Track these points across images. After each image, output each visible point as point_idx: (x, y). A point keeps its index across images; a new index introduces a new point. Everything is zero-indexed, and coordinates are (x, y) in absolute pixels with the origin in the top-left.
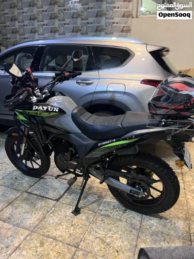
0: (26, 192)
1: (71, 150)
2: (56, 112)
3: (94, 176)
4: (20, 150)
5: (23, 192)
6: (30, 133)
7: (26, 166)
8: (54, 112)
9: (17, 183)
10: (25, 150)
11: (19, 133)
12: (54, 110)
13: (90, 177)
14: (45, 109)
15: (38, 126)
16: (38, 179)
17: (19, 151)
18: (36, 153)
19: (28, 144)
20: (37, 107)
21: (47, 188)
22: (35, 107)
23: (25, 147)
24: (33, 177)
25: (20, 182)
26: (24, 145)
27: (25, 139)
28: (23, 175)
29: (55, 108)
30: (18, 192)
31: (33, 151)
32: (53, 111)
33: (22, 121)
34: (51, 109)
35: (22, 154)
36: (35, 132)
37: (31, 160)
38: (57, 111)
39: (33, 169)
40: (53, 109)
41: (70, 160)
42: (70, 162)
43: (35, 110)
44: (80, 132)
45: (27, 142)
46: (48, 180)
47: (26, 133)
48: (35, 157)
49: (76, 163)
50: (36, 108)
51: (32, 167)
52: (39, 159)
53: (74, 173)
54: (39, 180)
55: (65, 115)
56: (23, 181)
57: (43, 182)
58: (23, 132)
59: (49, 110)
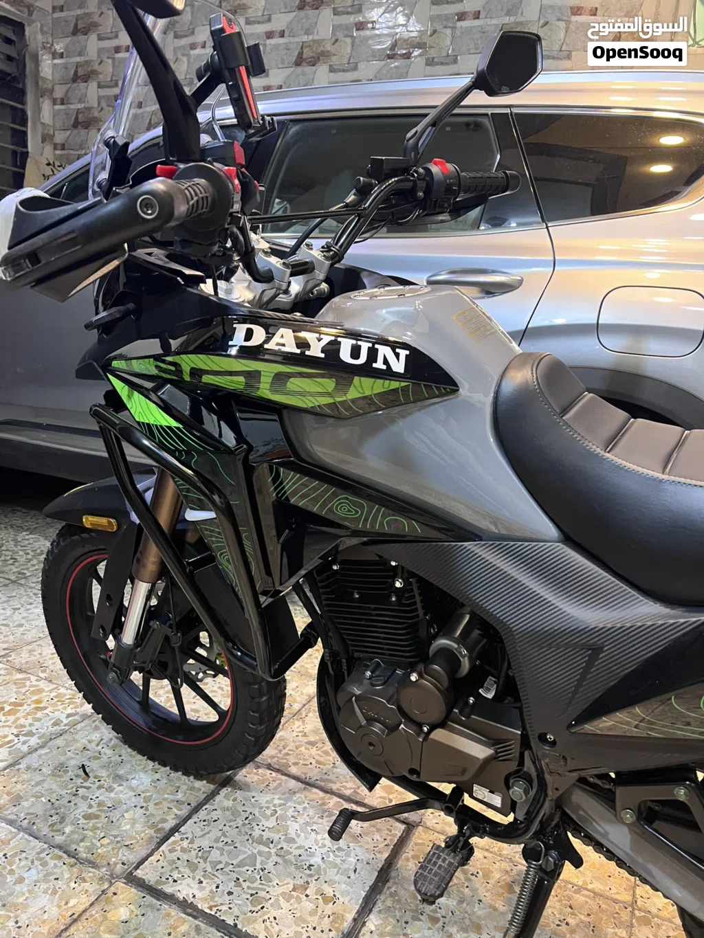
0: (131, 879)
1: (445, 651)
2: (388, 373)
3: (610, 855)
4: (122, 611)
5: (112, 878)
6: (192, 515)
7: (145, 703)
8: (378, 374)
9: (83, 808)
10: (150, 614)
11: (121, 516)
12: (379, 365)
13: (578, 862)
14: (316, 351)
15: (249, 470)
16: (203, 786)
17: (109, 623)
18: (204, 637)
19: (171, 584)
20: (259, 334)
21: (253, 858)
22: (249, 335)
23: (148, 598)
24: (175, 768)
25: (102, 795)
26: (143, 588)
27: (153, 555)
28: (126, 751)
29: (383, 351)
30: (81, 879)
31: (189, 625)
32: (367, 370)
33: (149, 430)
34: (355, 352)
35: (129, 637)
36: (227, 511)
37: (179, 678)
38: (399, 367)
39: (183, 726)
40: (373, 354)
41: (442, 725)
42: (439, 735)
43: (246, 353)
44: (551, 531)
45: (163, 572)
46: (263, 799)
47: (164, 518)
48: (199, 658)
49: (479, 751)
50: (254, 342)
51: (175, 710)
52: (218, 670)
53: (451, 804)
54: (211, 796)
55: (451, 401)
56: (122, 793)
57: (235, 813)
58: (148, 512)
59: (345, 355)
